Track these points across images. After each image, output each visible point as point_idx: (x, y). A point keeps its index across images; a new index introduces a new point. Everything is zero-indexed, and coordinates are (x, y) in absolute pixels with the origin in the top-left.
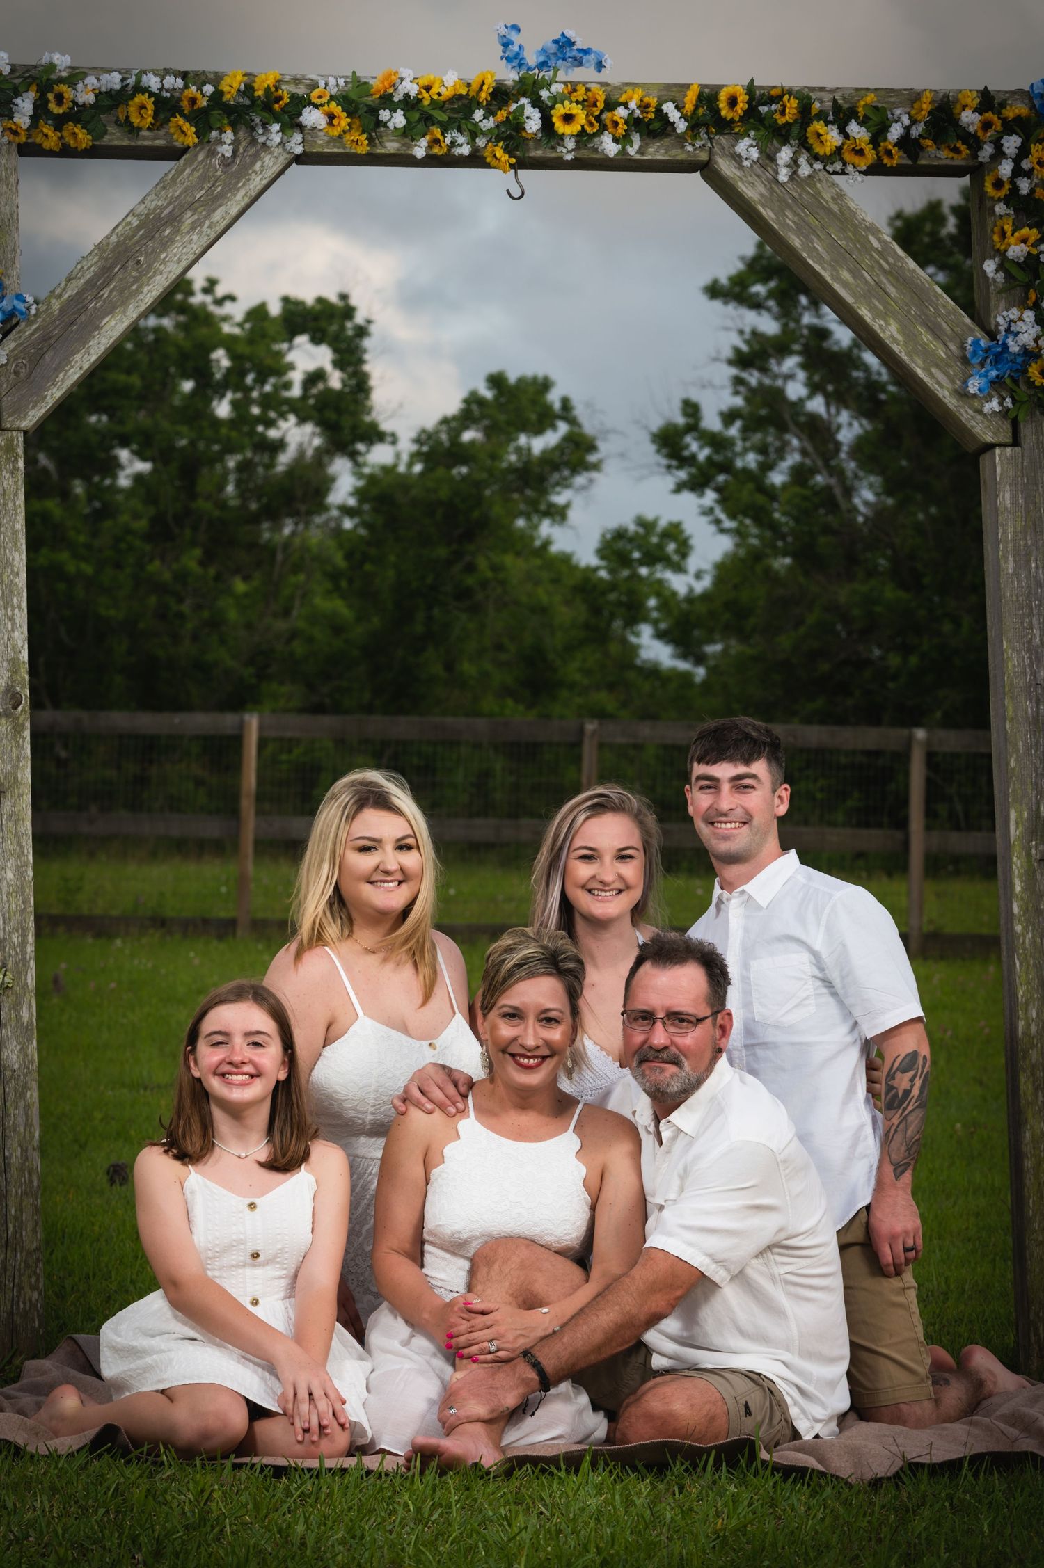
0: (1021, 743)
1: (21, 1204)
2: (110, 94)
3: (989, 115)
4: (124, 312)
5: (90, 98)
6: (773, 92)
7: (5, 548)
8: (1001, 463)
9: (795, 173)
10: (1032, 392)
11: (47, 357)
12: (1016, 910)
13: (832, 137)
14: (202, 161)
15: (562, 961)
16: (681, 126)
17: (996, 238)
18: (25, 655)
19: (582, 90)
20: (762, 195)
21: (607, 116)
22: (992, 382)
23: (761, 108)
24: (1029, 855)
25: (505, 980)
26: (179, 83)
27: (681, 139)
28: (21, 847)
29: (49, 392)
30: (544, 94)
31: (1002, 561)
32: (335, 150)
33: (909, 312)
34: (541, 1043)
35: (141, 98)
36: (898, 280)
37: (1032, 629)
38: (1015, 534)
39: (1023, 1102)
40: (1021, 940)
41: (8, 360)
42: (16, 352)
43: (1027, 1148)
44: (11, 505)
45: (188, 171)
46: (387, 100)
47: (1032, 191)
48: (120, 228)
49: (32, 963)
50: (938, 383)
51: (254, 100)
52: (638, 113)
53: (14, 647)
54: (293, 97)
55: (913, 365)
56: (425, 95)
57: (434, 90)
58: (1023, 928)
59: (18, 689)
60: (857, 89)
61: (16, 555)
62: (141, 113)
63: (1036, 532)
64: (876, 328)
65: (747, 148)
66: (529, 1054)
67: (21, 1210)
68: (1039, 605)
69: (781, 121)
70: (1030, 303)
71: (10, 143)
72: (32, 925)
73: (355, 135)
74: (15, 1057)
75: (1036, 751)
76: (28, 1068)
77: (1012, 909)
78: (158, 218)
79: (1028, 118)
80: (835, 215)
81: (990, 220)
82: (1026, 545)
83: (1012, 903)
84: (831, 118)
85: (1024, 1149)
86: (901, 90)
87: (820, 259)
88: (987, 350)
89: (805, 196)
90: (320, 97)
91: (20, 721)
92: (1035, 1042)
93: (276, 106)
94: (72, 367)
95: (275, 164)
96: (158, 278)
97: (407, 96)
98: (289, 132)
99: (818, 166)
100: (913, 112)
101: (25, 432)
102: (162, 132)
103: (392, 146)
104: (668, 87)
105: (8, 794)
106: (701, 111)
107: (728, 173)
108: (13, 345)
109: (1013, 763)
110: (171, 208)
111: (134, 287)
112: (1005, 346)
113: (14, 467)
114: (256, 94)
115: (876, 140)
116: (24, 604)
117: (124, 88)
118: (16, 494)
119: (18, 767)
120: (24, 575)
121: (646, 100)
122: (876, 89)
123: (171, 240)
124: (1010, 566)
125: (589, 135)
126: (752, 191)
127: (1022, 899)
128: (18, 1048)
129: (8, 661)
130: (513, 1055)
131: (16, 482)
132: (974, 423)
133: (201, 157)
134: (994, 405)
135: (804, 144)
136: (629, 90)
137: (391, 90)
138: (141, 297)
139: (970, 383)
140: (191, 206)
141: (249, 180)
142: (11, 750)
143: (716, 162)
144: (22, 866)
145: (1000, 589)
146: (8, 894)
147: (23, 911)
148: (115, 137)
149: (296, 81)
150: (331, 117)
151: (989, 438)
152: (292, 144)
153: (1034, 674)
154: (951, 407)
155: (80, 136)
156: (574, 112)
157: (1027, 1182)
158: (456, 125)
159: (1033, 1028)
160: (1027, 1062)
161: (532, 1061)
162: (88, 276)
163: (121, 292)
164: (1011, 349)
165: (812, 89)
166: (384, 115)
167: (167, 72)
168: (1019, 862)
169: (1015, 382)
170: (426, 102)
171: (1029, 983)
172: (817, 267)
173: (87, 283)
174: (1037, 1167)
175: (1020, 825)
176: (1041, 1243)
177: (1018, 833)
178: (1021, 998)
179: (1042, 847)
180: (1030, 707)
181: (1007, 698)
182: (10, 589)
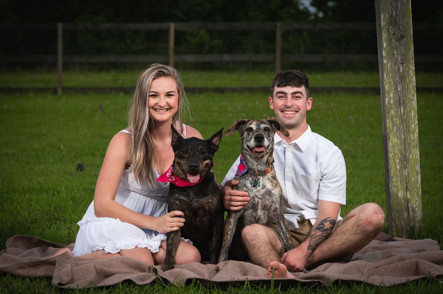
12: (384, 54)
24: (389, 32)
39: (388, 131)
40: (386, 66)
43: (390, 149)
58: (387, 61)
77: (382, 54)
83: (382, 52)
85: (389, 149)
92: (393, 107)
127: (386, 50)
159: (392, 101)
160: (390, 115)
168: (385, 35)
171: (390, 83)
174: (394, 157)
175: (385, 20)
176: (397, 186)
177: (384, 24)
178: (387, 89)
179: (394, 29)
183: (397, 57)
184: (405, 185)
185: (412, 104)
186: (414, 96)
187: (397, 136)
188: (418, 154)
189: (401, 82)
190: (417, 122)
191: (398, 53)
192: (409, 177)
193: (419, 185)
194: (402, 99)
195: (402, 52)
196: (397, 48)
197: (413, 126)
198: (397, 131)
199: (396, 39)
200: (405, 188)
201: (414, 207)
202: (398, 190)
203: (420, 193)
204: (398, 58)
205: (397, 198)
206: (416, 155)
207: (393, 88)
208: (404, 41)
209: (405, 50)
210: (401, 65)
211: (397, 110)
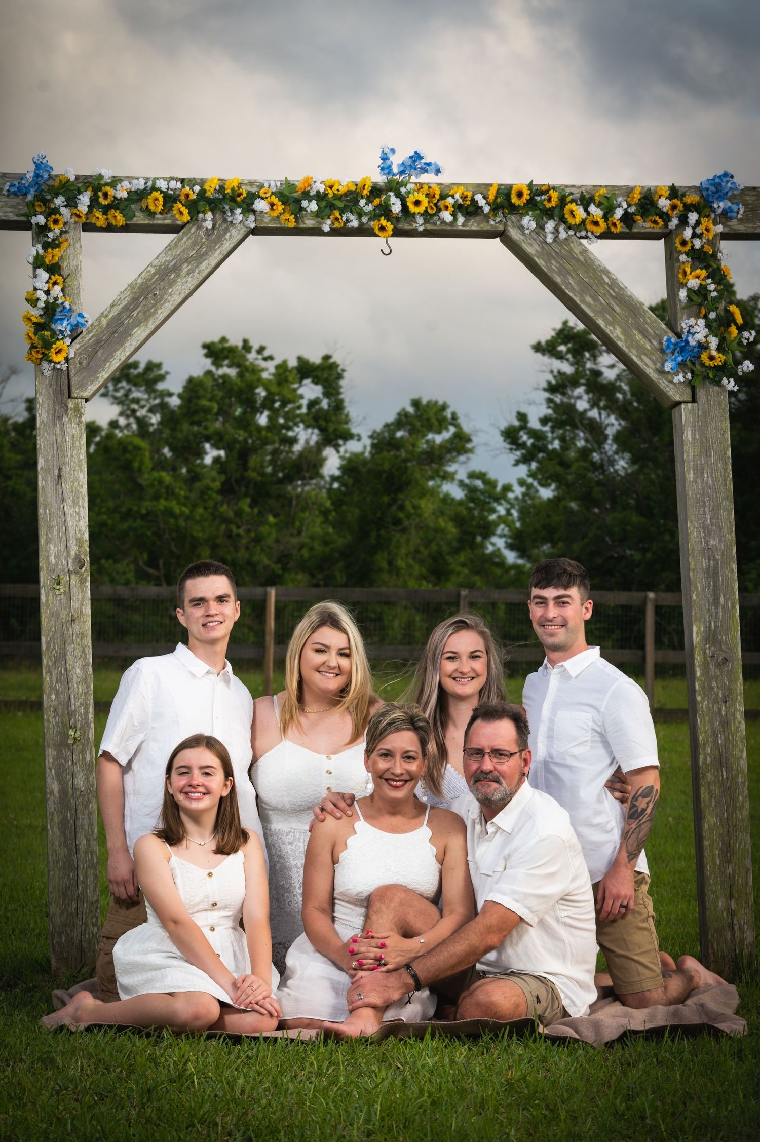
0: (699, 585)
1: (86, 874)
2: (136, 192)
3: (675, 201)
4: (146, 326)
5: (125, 195)
6: (543, 188)
7: (74, 471)
8: (685, 414)
9: (557, 237)
10: (703, 370)
11: (99, 353)
12: (697, 687)
13: (580, 213)
14: (194, 233)
15: (417, 721)
16: (487, 209)
17: (680, 276)
18: (86, 536)
19: (425, 187)
20: (537, 251)
21: (441, 204)
22: (679, 364)
23: (536, 197)
24: (705, 653)
25: (381, 733)
26: (179, 185)
27: (487, 217)
28: (85, 654)
29: (101, 375)
30: (403, 190)
31: (686, 473)
32: (275, 226)
33: (628, 322)
34: (404, 772)
35: (155, 194)
36: (620, 302)
37: (705, 514)
38: (694, 456)
39: (703, 805)
40: (701, 706)
41: (75, 355)
42: (80, 351)
44: (77, 444)
45: (185, 239)
46: (306, 195)
47: (702, 247)
48: (144, 274)
49: (92, 725)
50: (646, 365)
51: (224, 196)
52: (460, 201)
53: (80, 531)
54: (249, 193)
55: (630, 354)
56: (330, 191)
57: (335, 188)
58: (702, 698)
59: (83, 557)
60: (594, 186)
61: (81, 475)
62: (155, 202)
63: (706, 455)
64: (608, 331)
65: (528, 222)
66: (397, 779)
67: (87, 878)
68: (709, 500)
69: (548, 205)
70: (702, 315)
71: (75, 222)
72: (92, 703)
73: (287, 216)
74: (82, 783)
75: (708, 590)
76: (90, 790)
77: (695, 686)
78: (167, 268)
79: (699, 203)
80: (582, 263)
81: (676, 265)
82: (701, 463)
83: (695, 683)
84: (579, 203)
85: (704, 834)
86: (621, 186)
87: (573, 289)
88: (676, 345)
89: (563, 251)
90: (265, 193)
91: (84, 576)
92: (710, 768)
93: (238, 199)
94: (114, 359)
95: (238, 234)
96: (167, 304)
97: (318, 192)
98: (247, 215)
99: (571, 232)
100: (629, 199)
101: (86, 400)
102: (169, 216)
103: (310, 223)
104: (479, 185)
105: (77, 621)
106: (499, 200)
107: (516, 237)
108: (78, 346)
109: (694, 597)
110: (174, 262)
111: (152, 310)
112: (687, 342)
113: (79, 421)
114: (226, 192)
115: (605, 217)
116: (86, 505)
117: (145, 189)
118: (80, 437)
119: (82, 605)
120: (85, 487)
121: (466, 193)
122: (606, 186)
123: (174, 281)
124: (691, 476)
125: (430, 215)
126: (531, 249)
127: (701, 680)
128: (84, 777)
129: (76, 539)
130: (387, 780)
131: (80, 430)
132: (668, 389)
133: (193, 230)
134: (680, 378)
135: (563, 220)
136: (455, 188)
137: (309, 189)
138: (157, 316)
139: (666, 365)
140: (186, 260)
141: (222, 244)
142: (79, 594)
143: (509, 231)
144: (86, 666)
145: (685, 491)
146: (78, 683)
147: (86, 693)
148: (140, 219)
149: (251, 183)
150: (272, 205)
151: (678, 398)
152: (248, 222)
153: (707, 542)
154: (654, 379)
155: (118, 218)
156: (420, 199)
157: (706, 854)
158: (349, 209)
159: (709, 760)
160: (705, 780)
161: (398, 783)
162: (124, 303)
163: (145, 313)
164: (690, 344)
165: (567, 186)
166: (305, 203)
167: (172, 179)
168: (699, 658)
169: (693, 364)
170: (330, 196)
171: (706, 732)
172: (571, 295)
173: (123, 308)
174: (712, 845)
175: (699, 635)
176: (715, 891)
177: (697, 639)
178: (701, 741)
179: (712, 648)
180: (704, 562)
181: (690, 558)
182: (77, 495)
183: (717, 692)
184: (729, 890)
185: (739, 764)
186: (742, 752)
187: (717, 814)
188: (749, 841)
189: (723, 731)
190: (747, 792)
191: (719, 686)
192: (734, 877)
193: (750, 889)
194: (724, 756)
195: (725, 684)
196: (716, 678)
197: (741, 798)
198: (716, 806)
199: (714, 664)
200: (728, 894)
201: (742, 923)
202: (717, 897)
203: (752, 901)
204: (718, 694)
205: (715, 909)
207: (710, 740)
208: (728, 666)
209: (729, 681)
210: (723, 705)
211: (716, 773)
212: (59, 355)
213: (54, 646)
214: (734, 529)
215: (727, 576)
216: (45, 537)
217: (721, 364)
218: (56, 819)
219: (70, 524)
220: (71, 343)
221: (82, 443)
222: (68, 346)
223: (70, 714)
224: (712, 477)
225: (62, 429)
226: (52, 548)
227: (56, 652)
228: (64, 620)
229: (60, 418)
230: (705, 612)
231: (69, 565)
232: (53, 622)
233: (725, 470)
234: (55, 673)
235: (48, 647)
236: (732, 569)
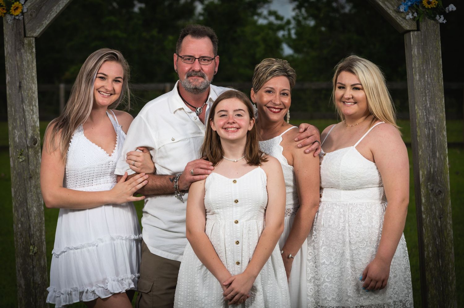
0: (423, 145)
7: (29, 83)
8: (413, 38)
10: (424, 10)
11: (43, 8)
12: (423, 209)
22: (409, 7)
24: (427, 188)
29: (44, 22)
31: (414, 76)
37: (427, 101)
38: (419, 65)
40: (425, 221)
41: (27, 10)
42: (31, 7)
43: (429, 300)
44: (31, 66)
49: (45, 243)
50: (388, 7)
53: (34, 121)
58: (426, 216)
59: (36, 137)
61: (34, 86)
63: (427, 64)
68: (429, 92)
72: (44, 228)
74: (39, 279)
75: (429, 148)
76: (44, 283)
77: (421, 209)
82: (423, 69)
83: (421, 207)
91: (37, 149)
92: (431, 260)
94: (53, 12)
101: (36, 38)
105: (33, 178)
108: (29, 4)
109: (420, 153)
113: (32, 51)
116: (37, 104)
118: (33, 62)
119: (36, 167)
120: (36, 93)
124: (417, 77)
127: (425, 205)
128: (40, 275)
129: (32, 126)
131: (32, 57)
132: (402, 23)
134: (410, 16)
139: (401, 8)
142: (34, 161)
144: (39, 206)
145: (413, 86)
146: (35, 217)
147: (40, 223)
151: (408, 28)
153: (428, 119)
154: (393, 16)
159: (431, 254)
160: (429, 267)
168: (423, 191)
169: (418, 6)
171: (428, 237)
175: (424, 177)
177: (423, 180)
178: (426, 243)
179: (432, 185)
180: (426, 131)
181: (417, 128)
182: (31, 99)
183: (435, 212)
185: (450, 257)
186: (451, 249)
187: (436, 288)
189: (440, 236)
190: (454, 274)
191: (437, 208)
194: (440, 252)
195: (440, 207)
196: (435, 203)
197: (451, 278)
198: (436, 283)
199: (434, 194)
206: (454, 305)
207: (431, 242)
208: (442, 196)
209: (443, 205)
210: (439, 220)
211: (435, 262)
212: (17, 11)
213: (19, 195)
214: (444, 110)
215: (440, 139)
216: (12, 125)
217: (435, 6)
218: (23, 302)
219: (27, 117)
220: (25, 3)
221: (33, 65)
222: (22, 5)
223: (31, 236)
224: (430, 77)
225: (21, 57)
226: (16, 132)
227: (21, 197)
228: (25, 178)
229: (19, 50)
230: (427, 163)
231: (28, 143)
232: (18, 179)
233: (438, 73)
234: (20, 210)
235: (15, 195)
236: (444, 135)
